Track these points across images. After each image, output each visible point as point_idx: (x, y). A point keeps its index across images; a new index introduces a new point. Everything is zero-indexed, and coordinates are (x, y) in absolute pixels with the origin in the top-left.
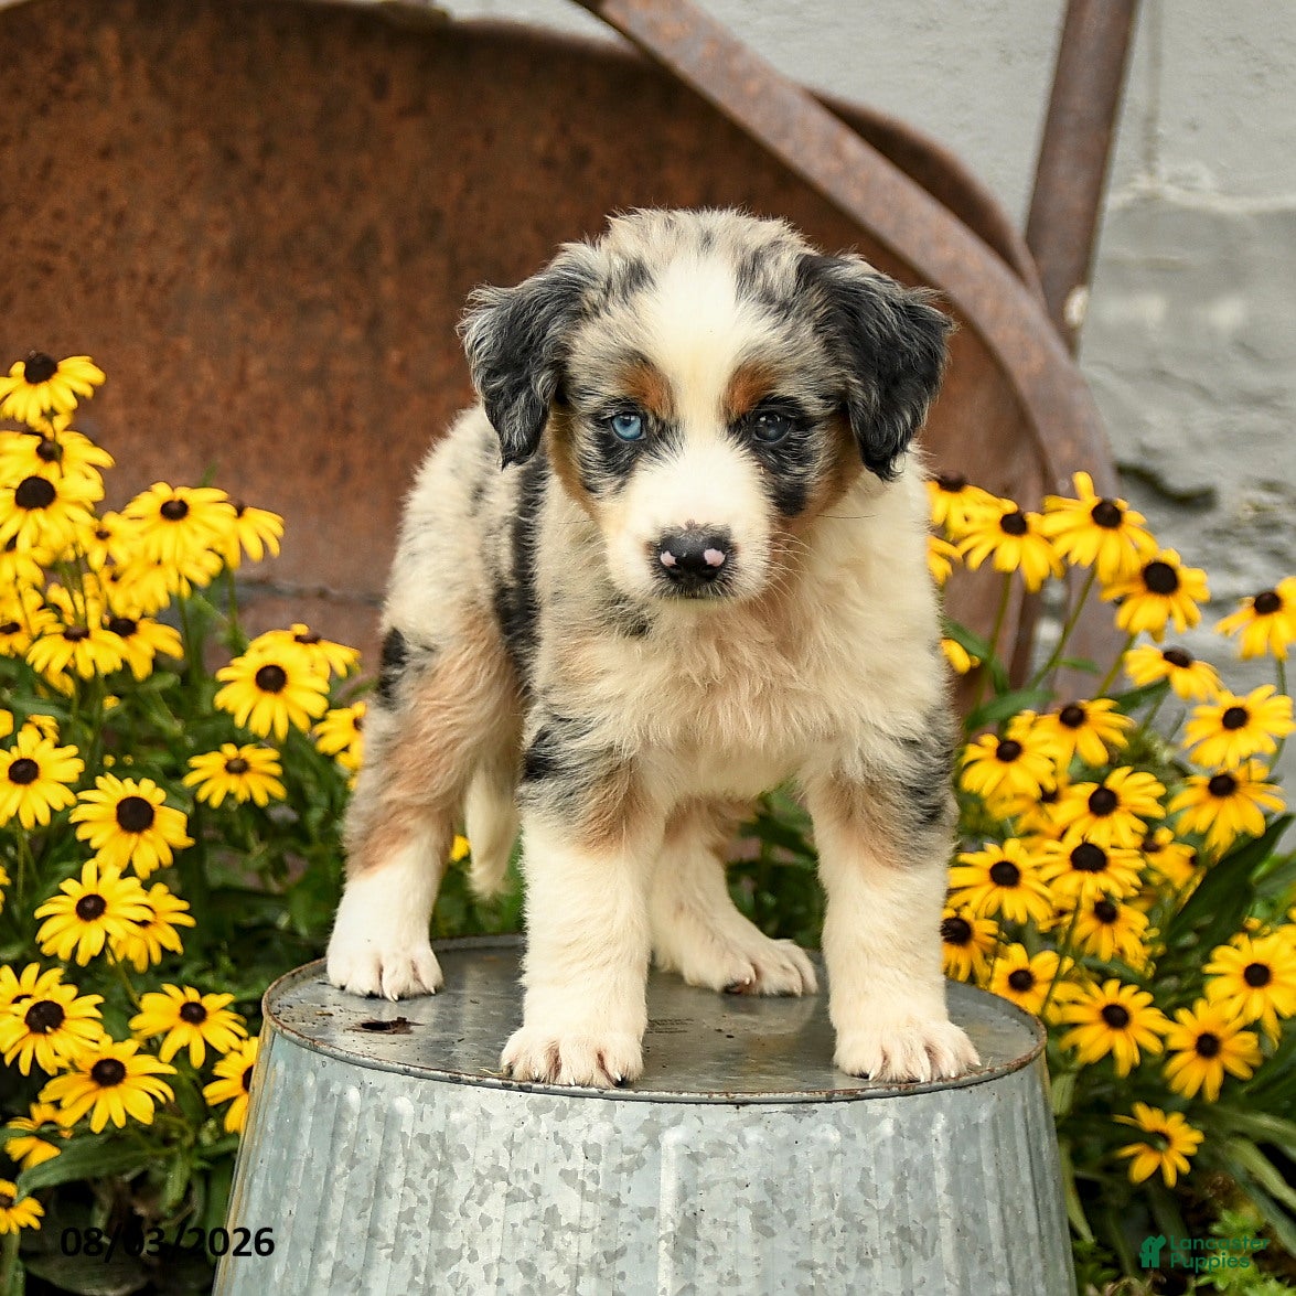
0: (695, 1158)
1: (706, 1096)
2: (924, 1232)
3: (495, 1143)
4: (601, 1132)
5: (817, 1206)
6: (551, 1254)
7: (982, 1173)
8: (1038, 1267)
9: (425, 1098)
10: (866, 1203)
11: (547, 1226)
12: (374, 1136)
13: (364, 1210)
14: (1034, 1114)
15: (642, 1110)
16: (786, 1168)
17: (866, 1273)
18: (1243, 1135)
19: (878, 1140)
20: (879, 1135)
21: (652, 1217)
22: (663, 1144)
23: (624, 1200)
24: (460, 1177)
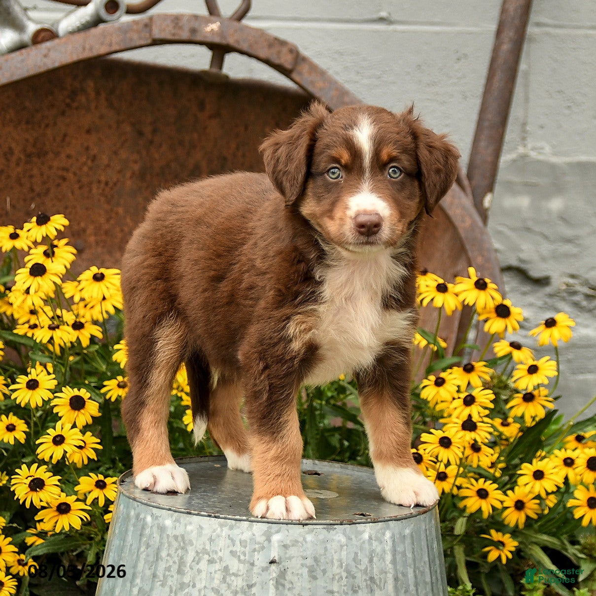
0: (285, 547)
2: (380, 580)
3: (204, 539)
4: (247, 536)
5: (335, 567)
6: (225, 585)
7: (406, 555)
9: (177, 520)
10: (356, 567)
11: (224, 574)
12: (156, 536)
13: (152, 566)
14: (430, 532)
15: (264, 527)
16: (322, 552)
18: (536, 543)
19: (362, 541)
20: (362, 538)
21: (267, 571)
22: (272, 541)
23: (256, 563)
24: (190, 553)
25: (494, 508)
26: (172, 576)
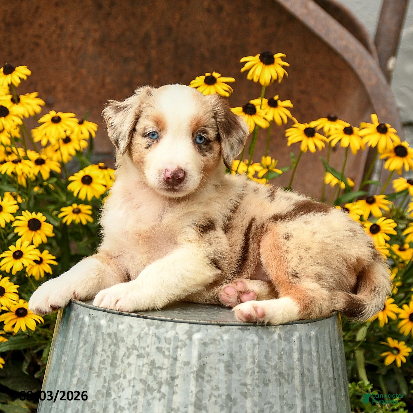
0: (205, 344)
1: (210, 322)
2: (288, 375)
3: (134, 336)
4: (170, 334)
5: (248, 363)
6: (152, 377)
7: (311, 354)
8: (333, 390)
9: (111, 320)
10: (267, 363)
11: (151, 367)
12: (93, 333)
13: (89, 360)
14: (334, 335)
15: (186, 326)
16: (237, 349)
17: (266, 388)
19: (272, 341)
20: (273, 339)
21: (189, 365)
22: (193, 339)
23: (179, 358)
24: (121, 348)
25: (389, 319)
26: (106, 369)
